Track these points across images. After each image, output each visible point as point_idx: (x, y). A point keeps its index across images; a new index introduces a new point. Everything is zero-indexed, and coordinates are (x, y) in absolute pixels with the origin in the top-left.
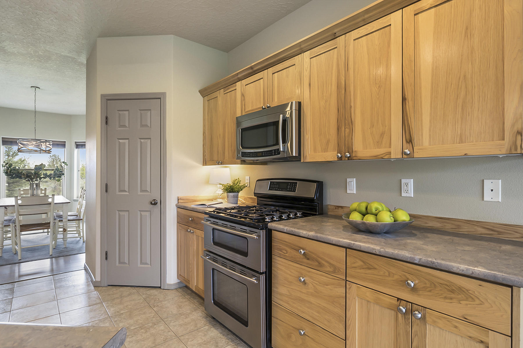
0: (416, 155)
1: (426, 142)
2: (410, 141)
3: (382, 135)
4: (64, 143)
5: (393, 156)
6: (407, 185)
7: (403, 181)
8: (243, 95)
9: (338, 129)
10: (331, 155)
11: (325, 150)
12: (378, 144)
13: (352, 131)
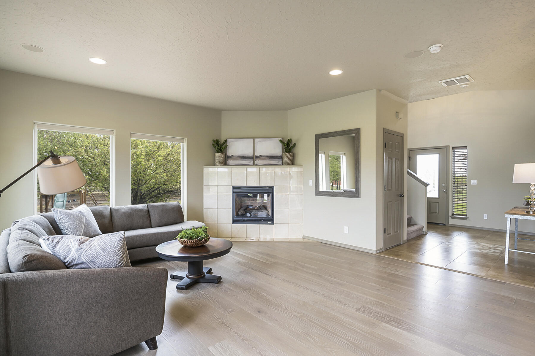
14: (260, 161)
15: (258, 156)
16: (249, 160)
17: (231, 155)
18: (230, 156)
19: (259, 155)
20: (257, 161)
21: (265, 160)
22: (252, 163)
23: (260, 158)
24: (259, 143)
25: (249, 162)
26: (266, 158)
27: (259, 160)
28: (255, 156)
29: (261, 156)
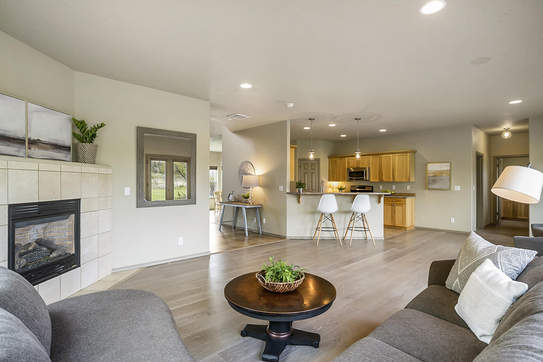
0: (395, 181)
1: (397, 179)
2: (394, 179)
3: (389, 177)
4: (216, 167)
5: (391, 181)
6: (394, 187)
7: (393, 186)
8: (348, 162)
9: (379, 175)
10: (377, 180)
11: (376, 179)
12: (388, 179)
13: (382, 176)
14: (38, 150)
15: (33, 140)
16: (18, 145)
19: (35, 139)
20: (32, 149)
21: (46, 149)
22: (22, 153)
23: (38, 145)
24: (35, 113)
25: (17, 151)
26: (48, 146)
27: (36, 149)
28: (29, 140)
29: (38, 140)
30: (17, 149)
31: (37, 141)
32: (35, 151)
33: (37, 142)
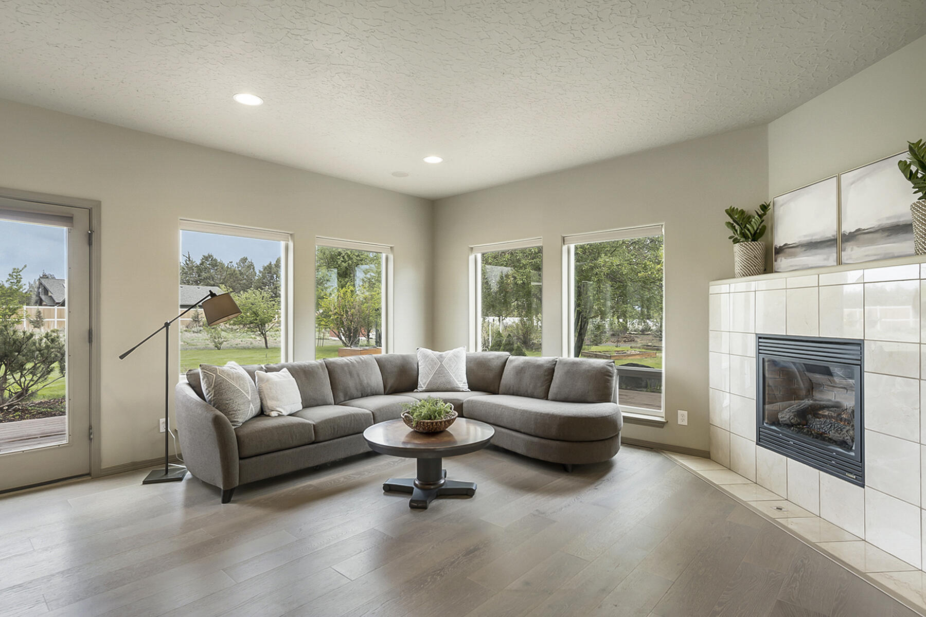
14: (857, 248)
15: (850, 233)
16: (826, 249)
17: (782, 245)
18: (780, 247)
19: (852, 231)
20: (849, 250)
21: (872, 242)
22: (832, 260)
23: (858, 240)
25: (825, 259)
26: (877, 235)
27: (855, 248)
28: (844, 235)
29: (859, 230)
30: (825, 256)
31: (856, 233)
32: (853, 252)
33: (856, 235)
